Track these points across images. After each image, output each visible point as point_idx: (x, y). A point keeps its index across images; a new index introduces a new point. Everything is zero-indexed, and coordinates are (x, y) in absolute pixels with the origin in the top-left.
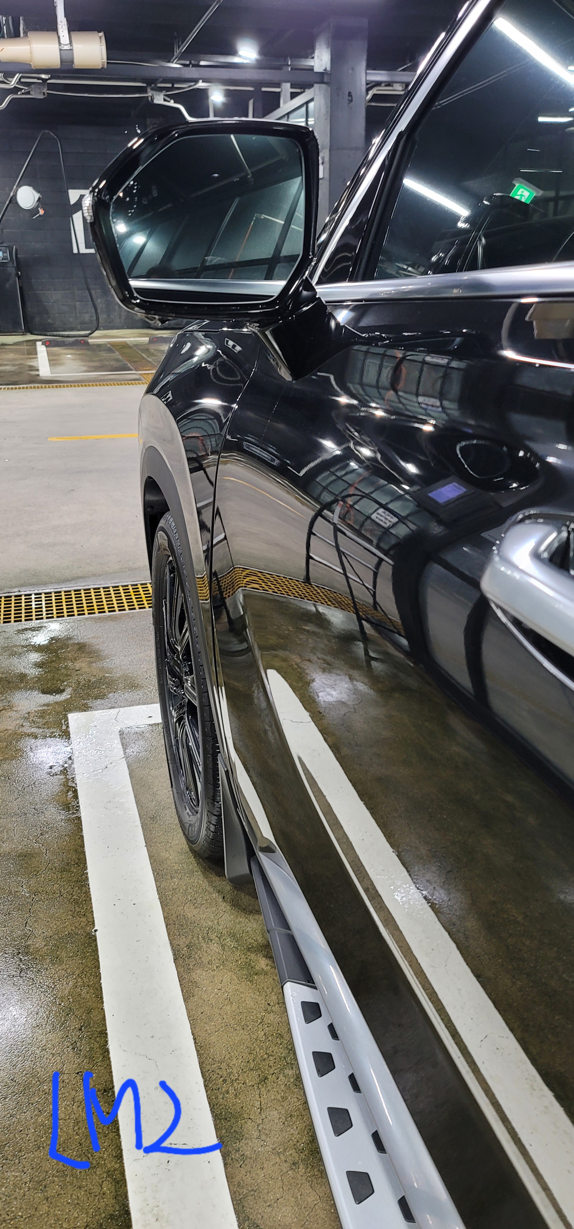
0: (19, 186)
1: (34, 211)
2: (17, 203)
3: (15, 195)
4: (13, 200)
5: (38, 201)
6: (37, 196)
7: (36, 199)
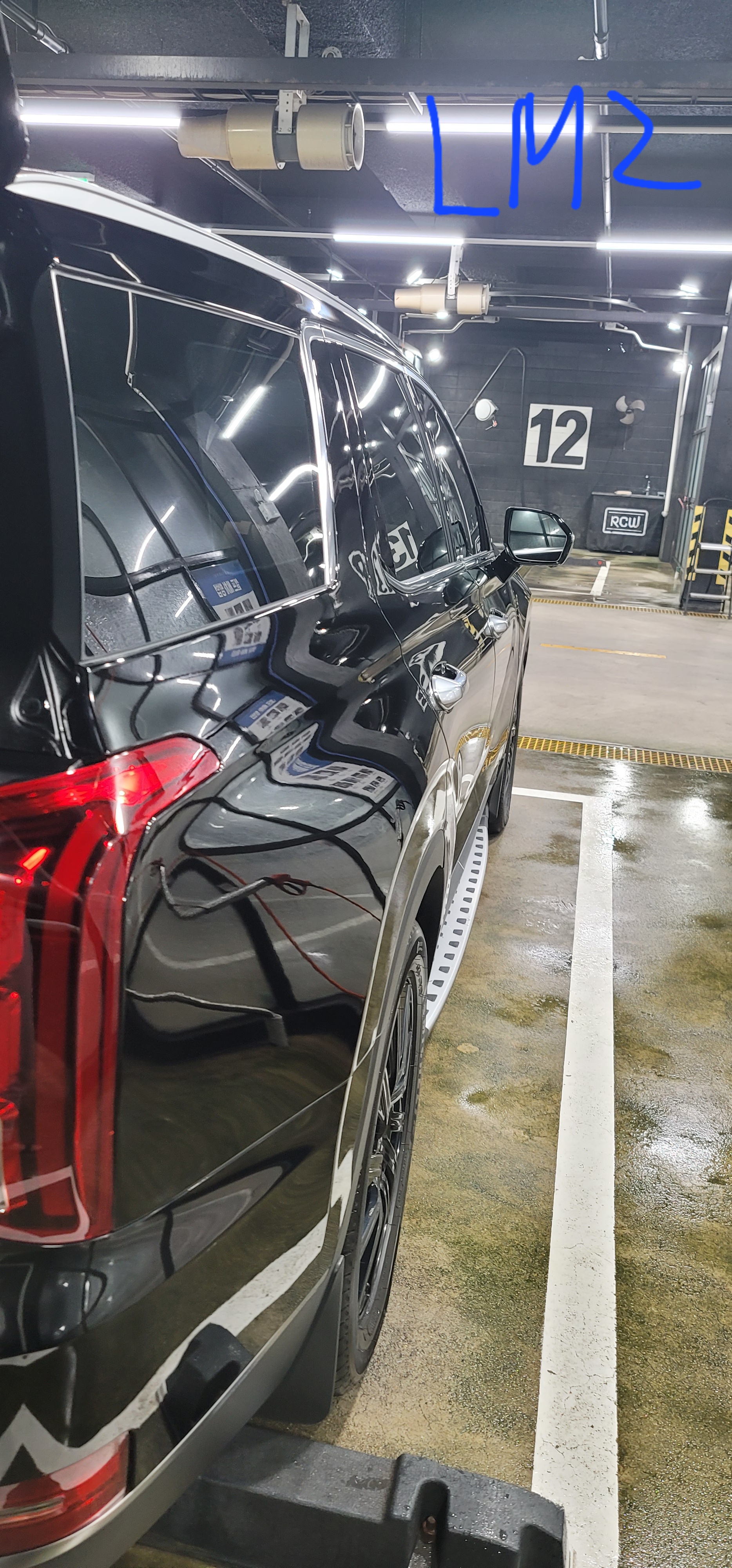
0: (479, 398)
1: (489, 422)
2: (474, 414)
3: (474, 407)
4: (472, 411)
5: (493, 414)
6: (494, 408)
7: (492, 411)
